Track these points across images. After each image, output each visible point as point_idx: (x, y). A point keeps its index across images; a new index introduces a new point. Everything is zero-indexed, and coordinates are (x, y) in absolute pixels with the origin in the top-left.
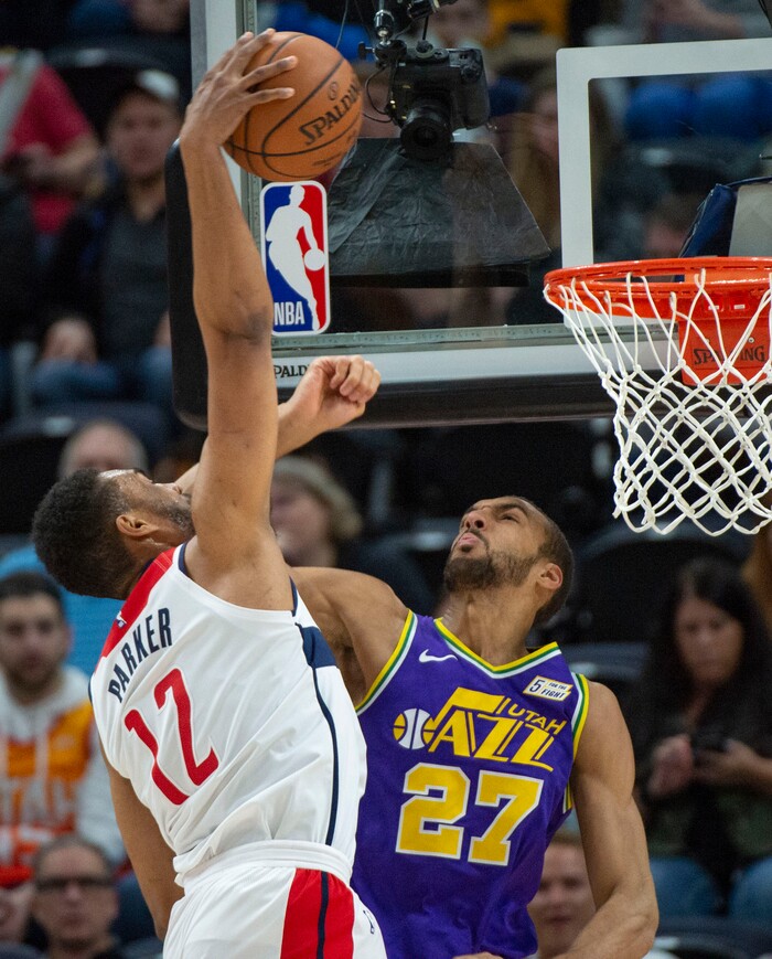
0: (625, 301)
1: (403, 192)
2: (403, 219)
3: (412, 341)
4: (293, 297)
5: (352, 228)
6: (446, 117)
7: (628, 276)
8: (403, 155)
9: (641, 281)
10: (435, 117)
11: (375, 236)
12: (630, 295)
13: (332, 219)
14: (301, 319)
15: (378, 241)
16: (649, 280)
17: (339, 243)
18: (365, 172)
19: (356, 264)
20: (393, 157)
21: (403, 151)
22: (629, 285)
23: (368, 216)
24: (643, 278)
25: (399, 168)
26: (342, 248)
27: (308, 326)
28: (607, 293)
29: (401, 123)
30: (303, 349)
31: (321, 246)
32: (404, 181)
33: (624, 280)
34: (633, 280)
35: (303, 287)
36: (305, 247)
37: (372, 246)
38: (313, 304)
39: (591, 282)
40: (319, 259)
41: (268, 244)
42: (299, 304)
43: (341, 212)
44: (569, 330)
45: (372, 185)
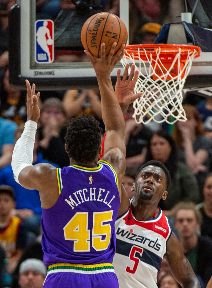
0: (138, 55)
1: (76, 24)
2: (75, 31)
3: (77, 66)
4: (43, 52)
5: (61, 33)
6: (88, 3)
7: (139, 49)
8: (76, 13)
9: (143, 50)
10: (85, 3)
11: (67, 36)
12: (139, 54)
13: (55, 31)
14: (45, 59)
15: (68, 37)
16: (146, 50)
17: (57, 38)
18: (65, 18)
19: (62, 44)
20: (73, 14)
21: (76, 12)
22: (139, 51)
23: (66, 30)
24: (144, 49)
25: (74, 17)
26: (58, 39)
27: (47, 61)
28: (133, 53)
29: (75, 4)
30: (46, 67)
31: (52, 38)
32: (76, 21)
33: (137, 50)
34: (140, 50)
35: (47, 50)
36: (47, 38)
37: (66, 39)
38: (49, 54)
39: (128, 50)
40: (51, 42)
41: (37, 37)
42: (45, 54)
43: (58, 29)
44: (121, 64)
45: (67, 22)
